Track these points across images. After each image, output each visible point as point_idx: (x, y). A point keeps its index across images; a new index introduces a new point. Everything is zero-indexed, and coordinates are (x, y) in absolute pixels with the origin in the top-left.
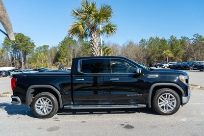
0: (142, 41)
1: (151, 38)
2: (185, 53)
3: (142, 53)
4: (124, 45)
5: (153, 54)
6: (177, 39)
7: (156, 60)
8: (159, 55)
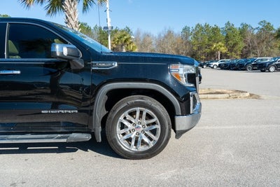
0: (186, 29)
1: (198, 25)
2: (245, 47)
3: (184, 47)
4: (160, 35)
5: (199, 48)
6: (235, 26)
7: (204, 57)
8: (208, 51)
